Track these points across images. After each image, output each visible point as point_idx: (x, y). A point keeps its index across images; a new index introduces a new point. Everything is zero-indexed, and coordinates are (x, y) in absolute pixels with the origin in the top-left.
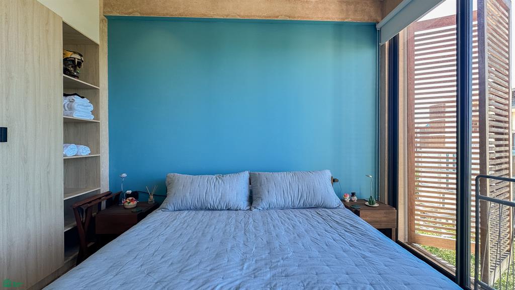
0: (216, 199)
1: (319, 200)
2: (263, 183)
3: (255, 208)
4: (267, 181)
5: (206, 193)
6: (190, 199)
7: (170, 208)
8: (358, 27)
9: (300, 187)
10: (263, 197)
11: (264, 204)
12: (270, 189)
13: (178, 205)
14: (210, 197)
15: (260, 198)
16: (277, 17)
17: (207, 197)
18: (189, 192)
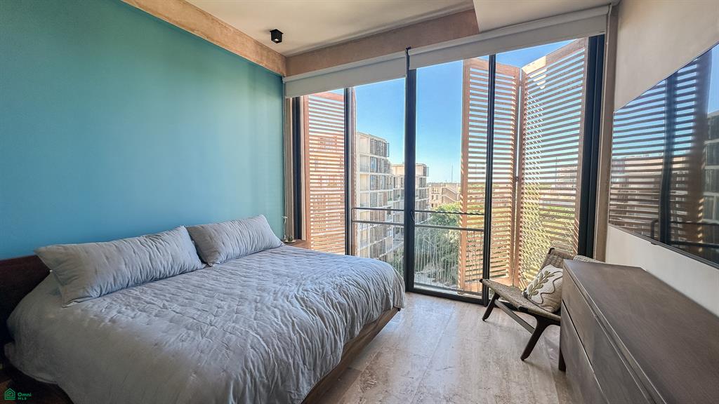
0: (168, 264)
1: (267, 243)
2: (213, 235)
3: (213, 263)
4: (218, 233)
5: (150, 260)
6: (127, 273)
7: (94, 294)
8: (269, 74)
9: (251, 234)
10: (220, 250)
11: (222, 257)
12: (225, 240)
13: (109, 285)
14: (159, 263)
15: (215, 251)
16: (193, 30)
17: (154, 263)
18: (124, 263)
